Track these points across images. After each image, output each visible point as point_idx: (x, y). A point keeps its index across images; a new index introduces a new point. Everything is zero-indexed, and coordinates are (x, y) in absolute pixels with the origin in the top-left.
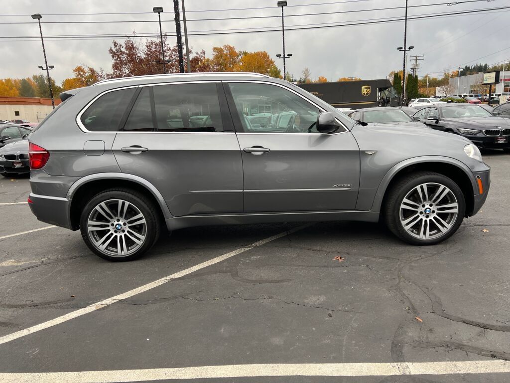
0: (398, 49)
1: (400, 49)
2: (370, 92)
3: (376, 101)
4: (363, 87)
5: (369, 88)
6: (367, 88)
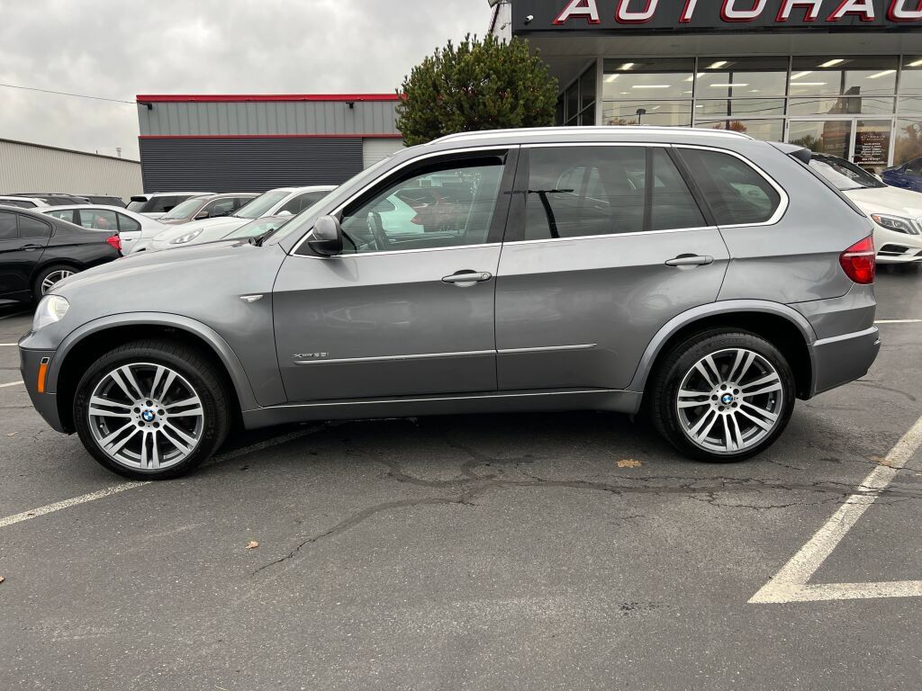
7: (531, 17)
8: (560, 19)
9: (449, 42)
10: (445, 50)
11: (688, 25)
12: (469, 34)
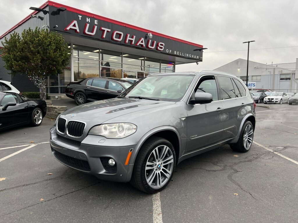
7: (57, 26)
8: (67, 29)
9: (30, 28)
10: (27, 31)
11: (104, 39)
12: (37, 27)
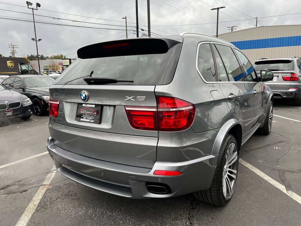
0: (32, 39)
1: (33, 39)
2: (13, 65)
3: (19, 72)
4: (8, 62)
5: (12, 62)
6: (11, 63)
